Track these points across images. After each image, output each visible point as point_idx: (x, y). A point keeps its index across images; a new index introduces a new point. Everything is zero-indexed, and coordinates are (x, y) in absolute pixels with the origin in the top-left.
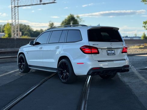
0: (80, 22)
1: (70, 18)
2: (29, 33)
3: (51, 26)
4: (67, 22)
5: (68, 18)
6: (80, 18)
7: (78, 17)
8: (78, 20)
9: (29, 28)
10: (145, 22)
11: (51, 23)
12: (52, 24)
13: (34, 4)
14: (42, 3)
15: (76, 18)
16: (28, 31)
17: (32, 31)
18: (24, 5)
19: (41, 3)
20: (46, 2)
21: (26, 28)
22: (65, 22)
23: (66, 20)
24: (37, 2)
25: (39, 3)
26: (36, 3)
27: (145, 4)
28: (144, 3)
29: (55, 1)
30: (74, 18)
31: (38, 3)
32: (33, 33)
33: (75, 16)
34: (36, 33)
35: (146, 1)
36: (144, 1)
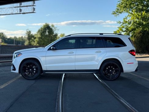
0: (55, 30)
1: (46, 27)
3: (29, 33)
4: (43, 30)
5: (44, 27)
6: (55, 27)
7: (53, 26)
8: (53, 28)
9: (3, 35)
10: (115, 32)
11: (28, 31)
13: (13, 13)
14: (22, 12)
15: (51, 27)
17: (6, 38)
18: (5, 14)
19: (21, 12)
20: (26, 12)
22: (42, 31)
23: (42, 28)
24: (17, 11)
25: (19, 13)
26: (16, 13)
27: (115, 16)
28: (114, 15)
29: (34, 11)
30: (50, 27)
31: (18, 13)
32: (7, 40)
33: (50, 25)
34: (10, 40)
35: (116, 14)
36: (114, 14)
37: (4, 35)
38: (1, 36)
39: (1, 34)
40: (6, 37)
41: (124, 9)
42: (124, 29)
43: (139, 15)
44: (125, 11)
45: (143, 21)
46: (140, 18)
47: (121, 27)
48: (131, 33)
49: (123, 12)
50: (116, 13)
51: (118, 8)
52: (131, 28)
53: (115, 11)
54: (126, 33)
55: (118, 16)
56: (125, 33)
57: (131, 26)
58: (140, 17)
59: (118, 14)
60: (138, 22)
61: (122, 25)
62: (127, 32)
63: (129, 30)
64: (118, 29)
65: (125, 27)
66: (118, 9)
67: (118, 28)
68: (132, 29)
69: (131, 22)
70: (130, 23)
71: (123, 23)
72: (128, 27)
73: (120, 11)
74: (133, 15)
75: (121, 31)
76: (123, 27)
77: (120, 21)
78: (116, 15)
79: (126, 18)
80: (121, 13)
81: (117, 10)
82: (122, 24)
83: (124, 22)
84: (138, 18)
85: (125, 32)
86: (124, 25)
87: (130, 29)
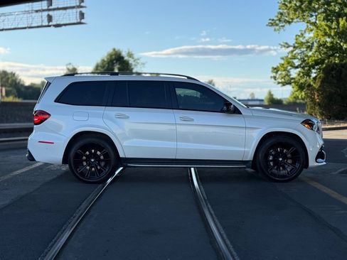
0: (136, 65)
1: (114, 57)
2: (15, 91)
4: (107, 65)
5: (109, 57)
6: (136, 57)
7: (130, 55)
8: (131, 61)
9: (14, 78)
10: (275, 69)
12: (74, 70)
13: (33, 25)
14: (54, 22)
15: (126, 58)
16: (11, 85)
17: (22, 85)
18: (12, 27)
19: (51, 24)
20: (62, 23)
21: (8, 78)
22: (103, 67)
23: (103, 61)
24: (42, 21)
25: (47, 24)
26: (40, 24)
27: (275, 30)
28: (273, 28)
29: (83, 21)
30: (123, 58)
31: (44, 24)
32: (23, 89)
33: (124, 54)
34: (30, 90)
35: (277, 25)
36: (272, 25)
37: (16, 79)
38: (10, 81)
39: (10, 76)
40: (22, 83)
41: (297, 13)
42: (297, 62)
43: (330, 28)
44: (297, 18)
45: (341, 41)
46: (332, 34)
47: (290, 56)
48: (314, 71)
49: (295, 20)
50: (277, 22)
51: (281, 11)
52: (314, 58)
53: (276, 19)
54: (302, 71)
55: (282, 30)
56: (300, 72)
57: (312, 55)
58: (332, 31)
59: (283, 26)
60: (328, 45)
61: (292, 52)
62: (303, 68)
63: (308, 63)
64: (282, 62)
65: (299, 57)
66: (281, 14)
67: (282, 59)
68: (315, 61)
69: (313, 43)
70: (310, 48)
71: (294, 47)
72: (307, 56)
73: (287, 19)
74: (317, 28)
75: (289, 68)
76: (294, 58)
77: (286, 43)
78: (277, 27)
79: (302, 34)
80: (289, 23)
81: (279, 16)
82: (291, 49)
83: (296, 45)
84: (329, 36)
85: (299, 69)
86: (297, 51)
87: (310, 61)
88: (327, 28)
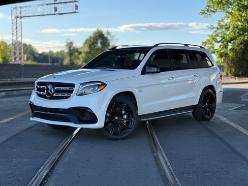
0: (112, 40)
1: (97, 35)
2: (32, 57)
3: (70, 45)
4: (93, 40)
5: (94, 35)
7: (108, 33)
8: (109, 37)
9: (31, 49)
10: (204, 43)
11: (69, 41)
12: (71, 43)
13: (45, 14)
14: (58, 12)
15: (105, 35)
16: (29, 53)
18: (31, 15)
19: (56, 13)
20: (64, 12)
21: (27, 49)
22: (90, 41)
23: (90, 37)
25: (54, 13)
26: (49, 13)
27: (204, 17)
29: (77, 11)
30: (103, 35)
31: (52, 13)
32: (37, 56)
33: (104, 33)
34: (42, 56)
35: (206, 13)
36: (203, 13)
37: (33, 49)
38: (29, 50)
39: (28, 47)
40: (36, 52)
41: (219, 5)
42: (219, 39)
43: (241, 16)
44: (219, 9)
46: (243, 20)
47: (214, 34)
48: (230, 44)
49: (218, 10)
50: (206, 12)
51: (209, 4)
52: (230, 36)
53: (205, 9)
54: (223, 44)
55: (209, 17)
56: (221, 45)
57: (229, 34)
58: (243, 18)
59: (210, 14)
60: (240, 27)
61: (216, 31)
62: (223, 42)
63: (226, 39)
64: (209, 38)
65: (220, 35)
66: (209, 6)
67: (209, 36)
68: (231, 38)
69: (230, 26)
70: (228, 29)
71: (217, 28)
72: (225, 34)
73: (213, 9)
74: (233, 16)
75: (214, 42)
76: (217, 35)
77: (212, 26)
78: (206, 15)
79: (223, 20)
80: (214, 12)
81: (207, 8)
82: (215, 29)
83: (219, 27)
84: (241, 21)
85: (220, 43)
86: (219, 31)
87: (228, 38)
88: (239, 16)
